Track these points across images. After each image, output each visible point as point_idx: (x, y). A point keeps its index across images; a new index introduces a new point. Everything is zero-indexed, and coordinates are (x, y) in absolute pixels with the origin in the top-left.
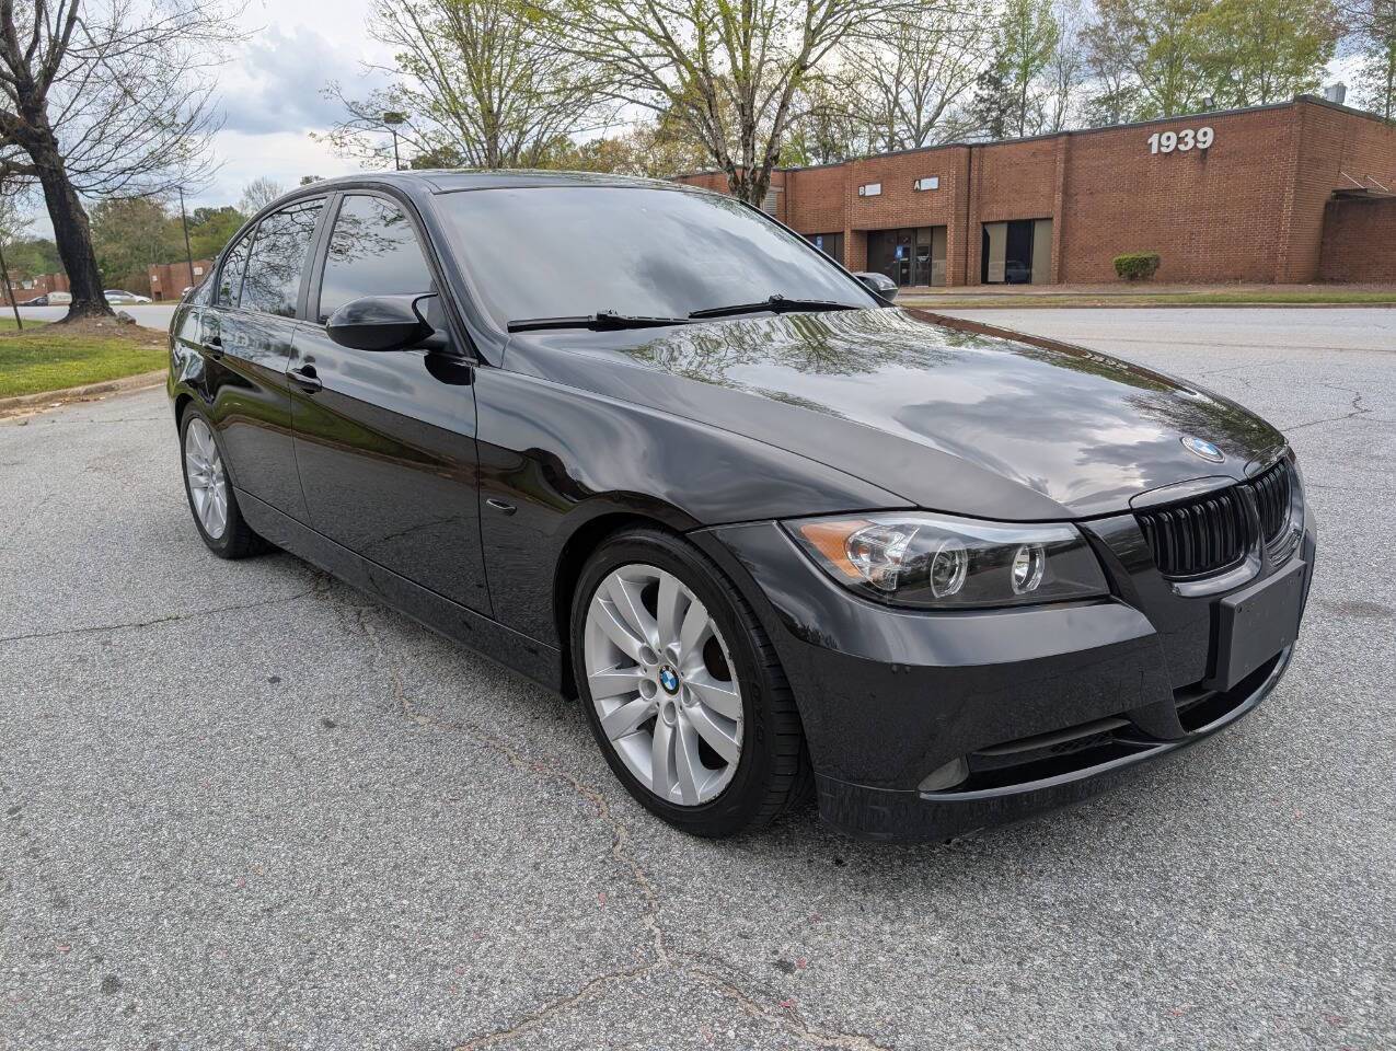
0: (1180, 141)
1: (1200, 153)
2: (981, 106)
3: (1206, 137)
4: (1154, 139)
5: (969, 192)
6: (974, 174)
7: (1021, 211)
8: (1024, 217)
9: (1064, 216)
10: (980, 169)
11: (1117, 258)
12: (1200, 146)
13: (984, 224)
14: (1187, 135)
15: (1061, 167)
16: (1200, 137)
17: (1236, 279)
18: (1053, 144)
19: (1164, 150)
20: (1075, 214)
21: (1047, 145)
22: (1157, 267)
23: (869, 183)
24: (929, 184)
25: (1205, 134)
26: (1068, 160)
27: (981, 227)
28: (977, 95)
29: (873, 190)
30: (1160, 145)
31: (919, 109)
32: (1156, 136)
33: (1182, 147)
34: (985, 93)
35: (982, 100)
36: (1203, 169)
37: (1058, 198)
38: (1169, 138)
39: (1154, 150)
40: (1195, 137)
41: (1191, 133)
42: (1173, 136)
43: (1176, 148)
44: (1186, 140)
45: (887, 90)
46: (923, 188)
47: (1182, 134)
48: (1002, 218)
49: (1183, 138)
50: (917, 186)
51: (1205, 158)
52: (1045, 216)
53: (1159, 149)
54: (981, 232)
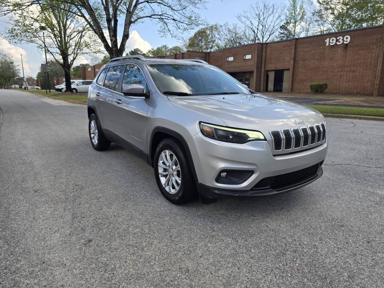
0: (337, 41)
1: (345, 45)
3: (348, 39)
4: (327, 41)
5: (261, 59)
6: (264, 54)
7: (280, 67)
8: (280, 69)
9: (294, 68)
10: (266, 52)
11: (311, 84)
12: (345, 43)
13: (267, 71)
14: (340, 39)
15: (293, 51)
16: (345, 39)
17: (358, 93)
18: (291, 42)
19: (331, 44)
20: (298, 68)
21: (288, 43)
22: (326, 88)
23: (230, 57)
24: (248, 57)
25: (347, 38)
26: (296, 48)
27: (266, 72)
29: (231, 59)
30: (330, 42)
32: (328, 39)
33: (338, 43)
36: (346, 51)
37: (292, 62)
38: (333, 40)
39: (327, 44)
40: (343, 40)
41: (341, 38)
42: (335, 39)
43: (336, 43)
44: (339, 40)
46: (246, 58)
47: (338, 38)
48: (273, 69)
49: (338, 40)
50: (244, 57)
51: (347, 47)
52: (287, 68)
53: (329, 44)
54: (266, 74)
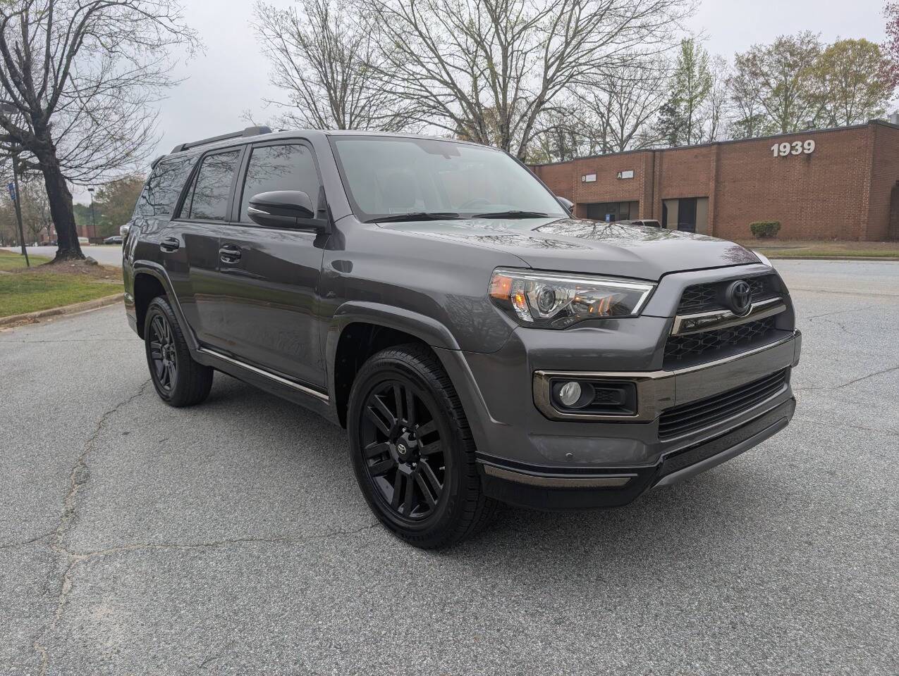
0: (792, 148)
1: (806, 156)
2: (663, 126)
3: (810, 146)
4: (775, 148)
5: (653, 181)
6: (657, 169)
7: (688, 193)
8: (690, 196)
9: (716, 196)
10: (661, 165)
11: (752, 223)
12: (806, 152)
13: (663, 200)
14: (797, 145)
15: (713, 164)
16: (806, 145)
17: (833, 238)
18: (708, 150)
19: (782, 154)
20: (724, 195)
21: (704, 150)
22: (779, 229)
23: (589, 174)
24: (628, 174)
25: (809, 144)
26: (718, 160)
27: (662, 202)
28: (660, 119)
29: (591, 178)
30: (779, 151)
31: (622, 127)
32: (776, 145)
33: (794, 152)
34: (664, 118)
35: (663, 122)
36: (808, 166)
37: (712, 184)
38: (785, 147)
39: (776, 154)
40: (802, 146)
41: (800, 143)
42: (788, 145)
43: (790, 152)
44: (796, 148)
45: (602, 116)
46: (623, 177)
47: (794, 144)
48: (675, 197)
49: (794, 147)
50: (619, 176)
51: (809, 160)
52: (703, 196)
53: (779, 153)
54: (661, 205)
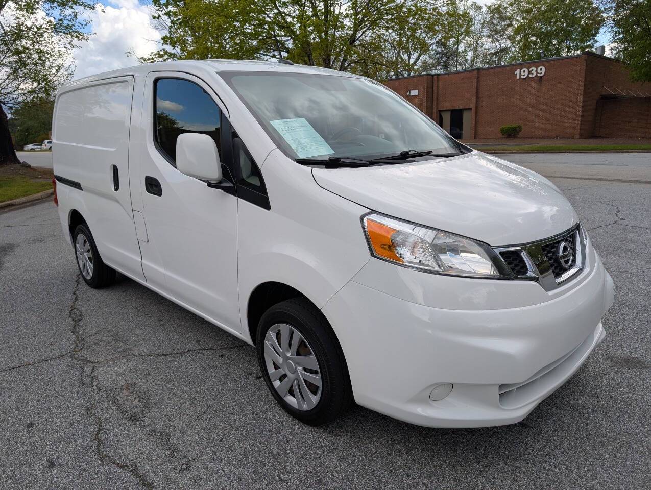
1: (539, 78)
2: (438, 56)
3: (542, 71)
4: (518, 72)
5: (433, 96)
6: (435, 88)
7: (458, 105)
8: (458, 108)
9: (477, 107)
10: (438, 86)
11: (501, 127)
12: (539, 75)
13: (440, 111)
14: (533, 70)
15: (475, 85)
16: (539, 70)
17: (557, 137)
18: (471, 74)
19: (522, 77)
20: (482, 107)
21: (468, 74)
22: (520, 131)
24: (414, 93)
25: (541, 69)
26: (478, 81)
27: (438, 112)
28: (436, 51)
30: (520, 74)
31: (409, 57)
33: (530, 76)
34: (439, 50)
35: (438, 53)
36: (541, 86)
37: (474, 100)
38: (524, 71)
39: (518, 77)
40: (536, 71)
42: (526, 70)
43: (528, 76)
45: (395, 49)
46: (411, 95)
47: (530, 70)
48: (448, 109)
49: (531, 71)
50: (408, 94)
51: (541, 81)
52: (468, 108)
53: (520, 76)
54: (438, 115)
